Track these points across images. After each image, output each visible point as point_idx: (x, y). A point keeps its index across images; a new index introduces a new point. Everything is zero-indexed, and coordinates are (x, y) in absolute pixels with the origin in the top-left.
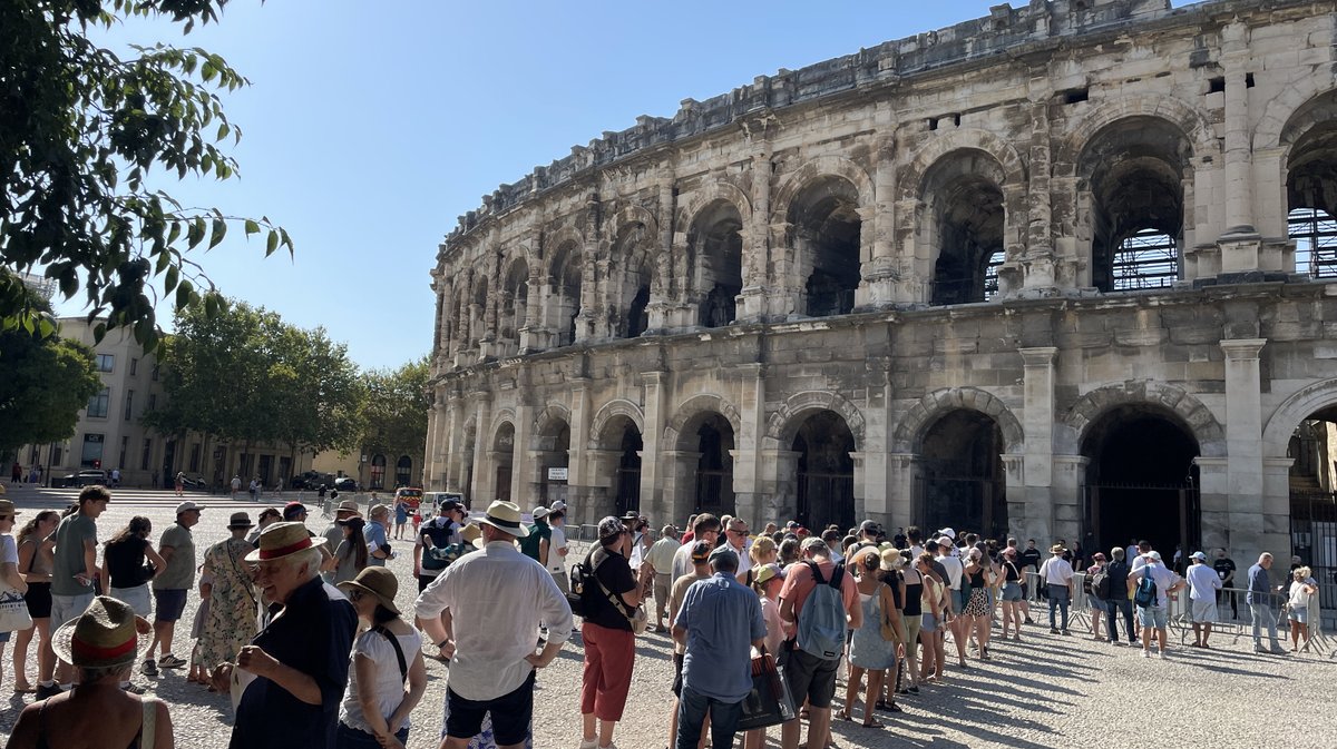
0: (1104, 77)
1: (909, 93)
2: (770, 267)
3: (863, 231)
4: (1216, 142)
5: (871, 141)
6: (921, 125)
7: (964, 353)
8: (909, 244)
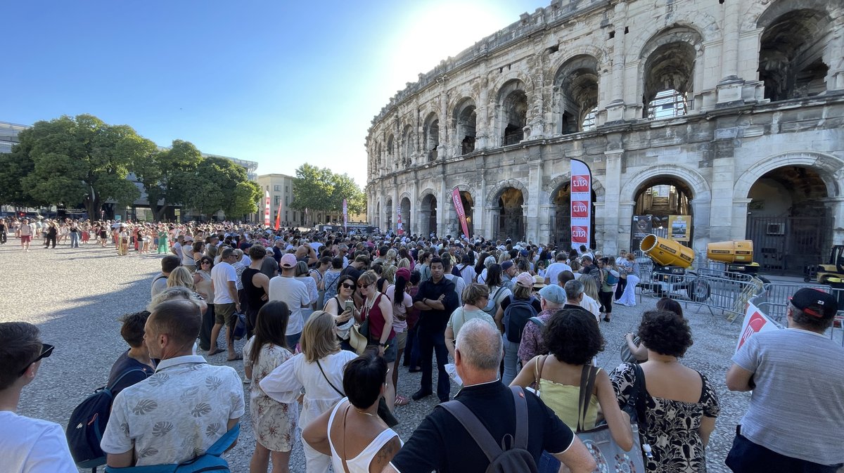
0: (564, 39)
1: (492, 59)
2: (447, 137)
3: (477, 119)
4: (609, 62)
5: (479, 81)
6: (496, 71)
7: (510, 165)
8: (492, 122)
